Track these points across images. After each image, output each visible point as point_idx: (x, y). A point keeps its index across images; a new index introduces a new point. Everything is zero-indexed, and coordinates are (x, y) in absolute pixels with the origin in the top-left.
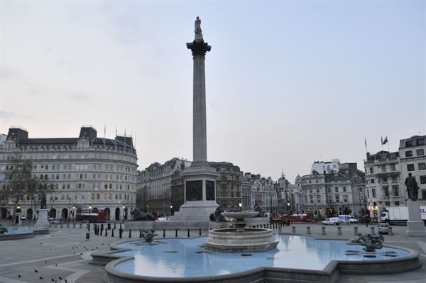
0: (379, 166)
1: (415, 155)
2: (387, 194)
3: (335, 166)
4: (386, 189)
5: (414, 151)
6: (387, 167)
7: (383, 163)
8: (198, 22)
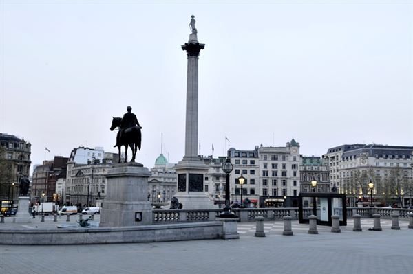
0: (214, 167)
1: (241, 163)
2: (217, 190)
3: (100, 155)
4: (217, 185)
5: (241, 160)
6: (221, 169)
7: (217, 165)
8: (193, 22)
